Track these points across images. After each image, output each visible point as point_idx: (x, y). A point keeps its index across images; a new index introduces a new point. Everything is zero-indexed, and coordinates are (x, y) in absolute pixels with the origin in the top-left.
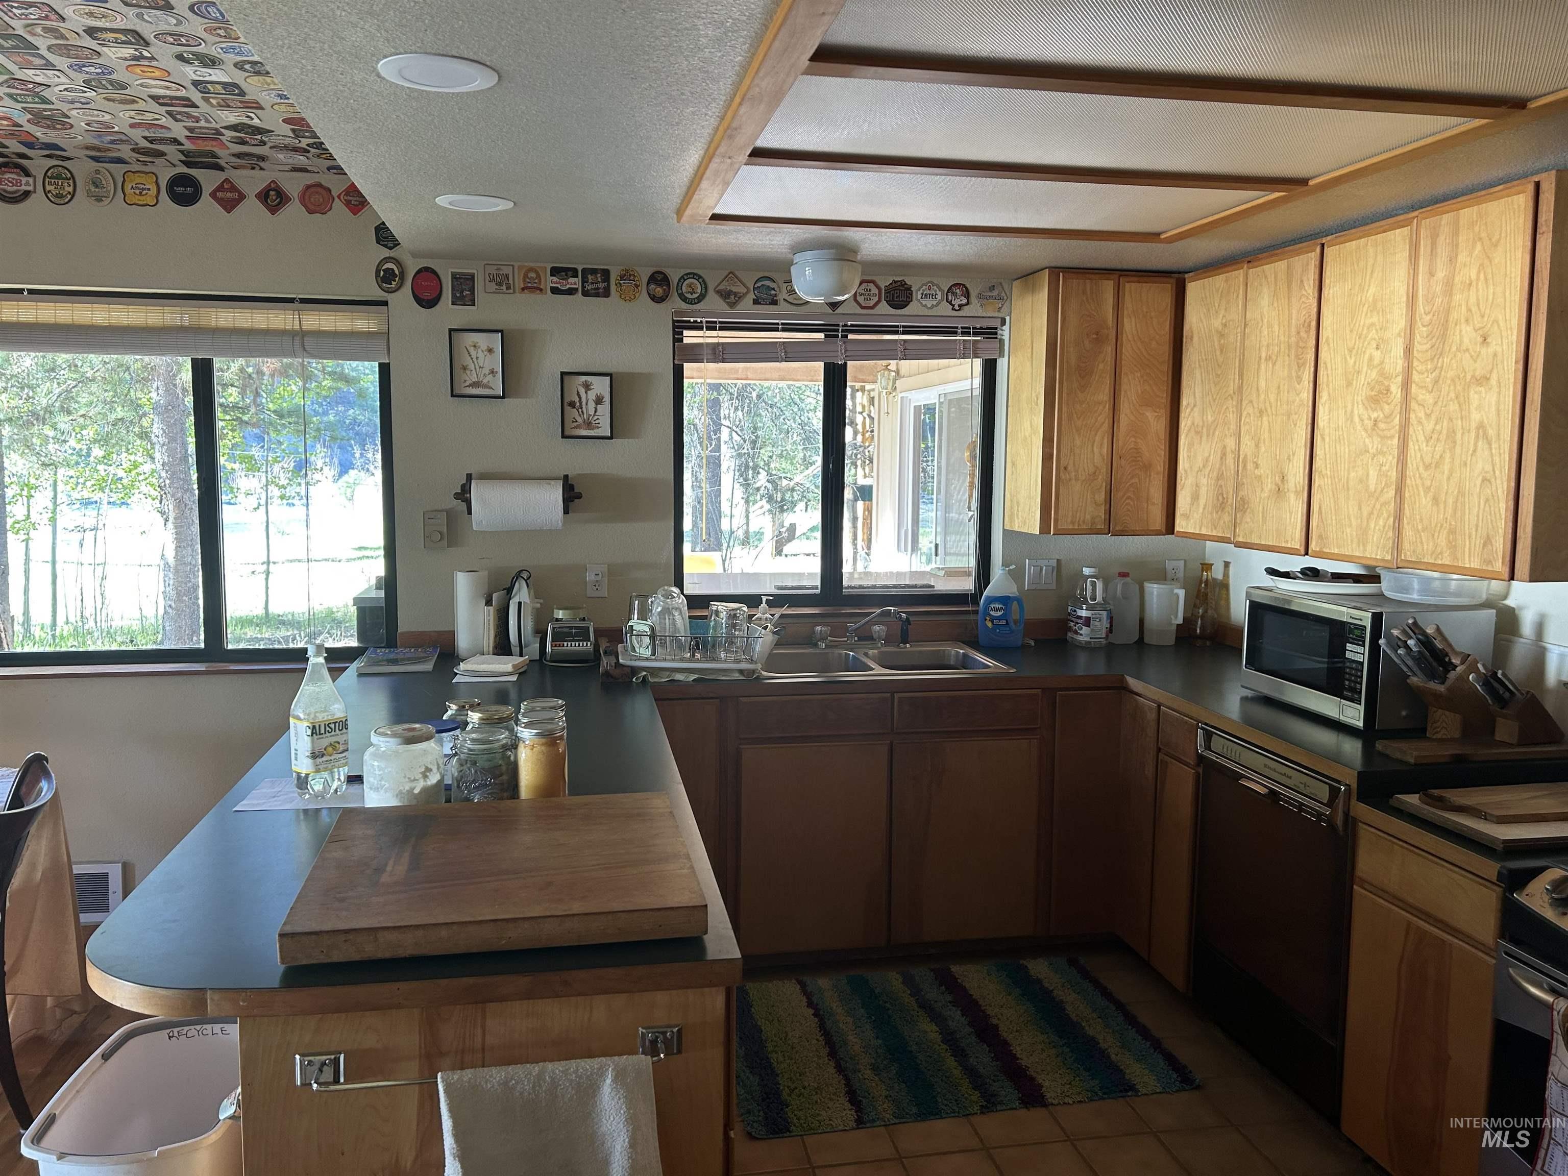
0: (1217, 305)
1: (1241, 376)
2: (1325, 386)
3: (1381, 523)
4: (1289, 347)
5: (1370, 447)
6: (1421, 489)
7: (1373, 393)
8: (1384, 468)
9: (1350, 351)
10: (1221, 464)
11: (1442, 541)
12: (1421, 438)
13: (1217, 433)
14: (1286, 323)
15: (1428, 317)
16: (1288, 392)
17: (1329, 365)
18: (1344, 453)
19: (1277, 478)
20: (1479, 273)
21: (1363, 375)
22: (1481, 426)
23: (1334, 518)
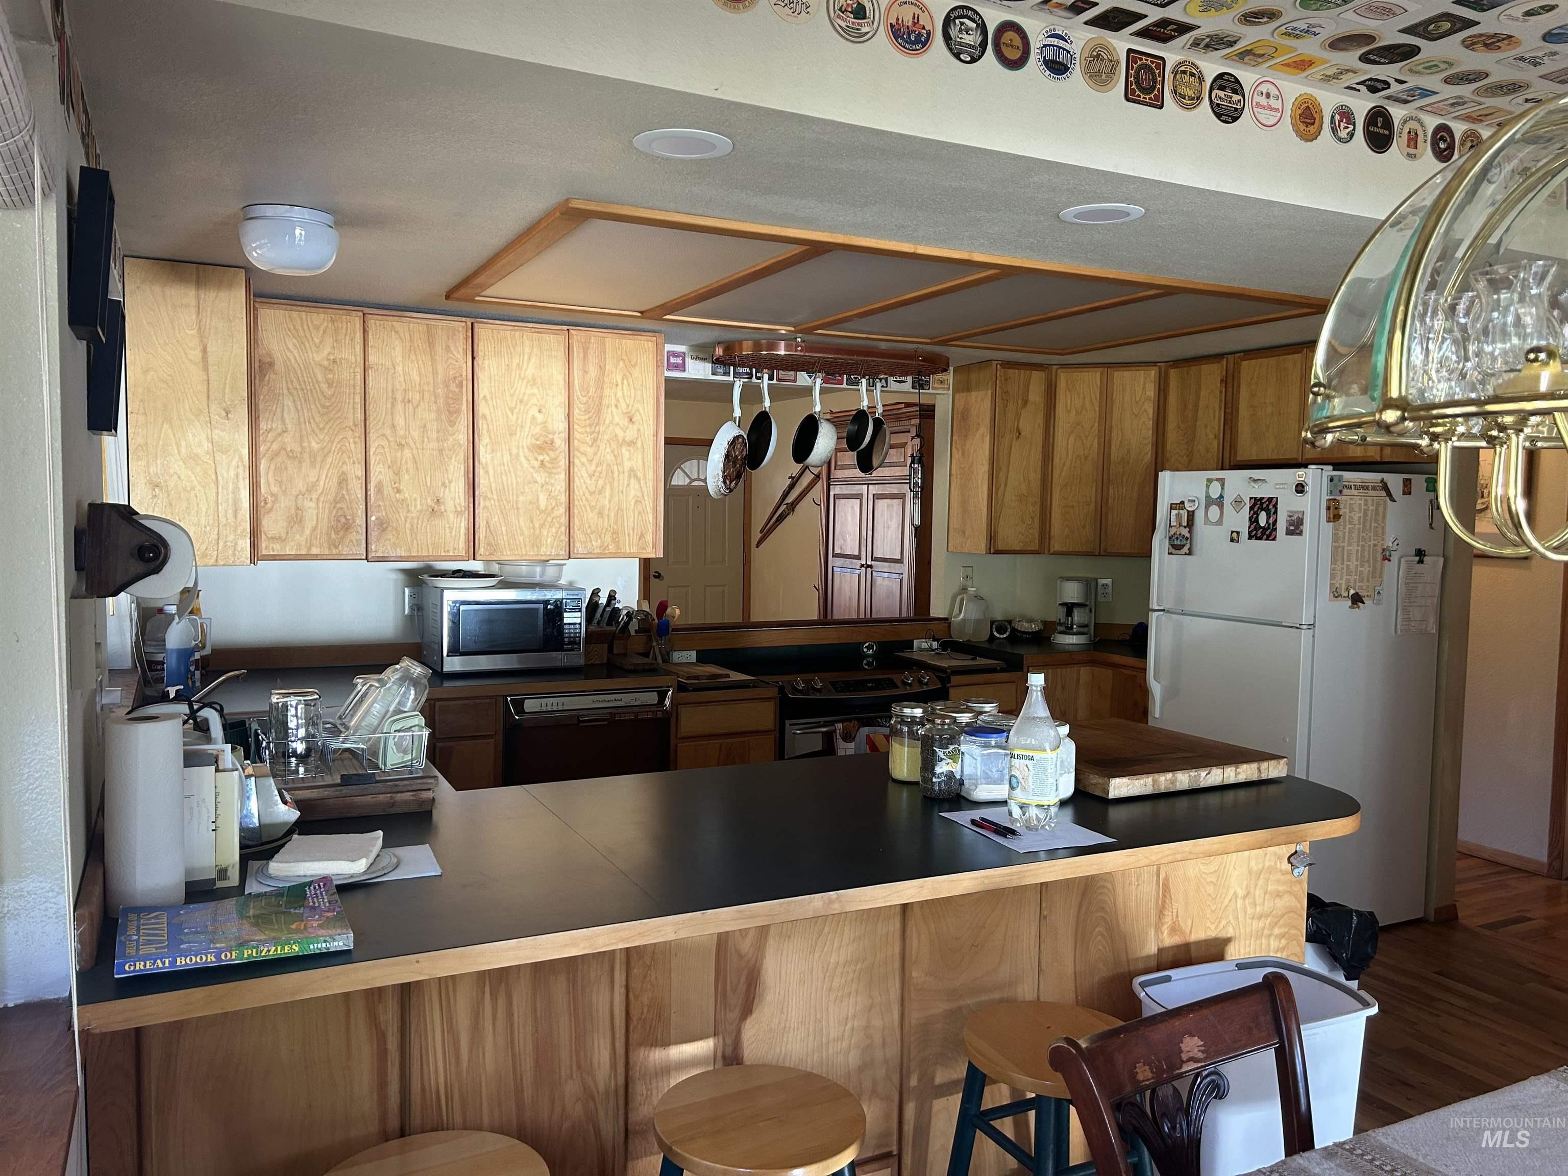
0: (317, 340)
1: (365, 411)
2: (485, 432)
3: (554, 530)
4: (436, 396)
5: (538, 479)
7: (538, 442)
8: (553, 494)
9: (512, 410)
10: (339, 488)
11: (608, 538)
12: (585, 475)
13: (329, 460)
14: (430, 375)
15: (585, 399)
16: (438, 432)
17: (488, 417)
18: (512, 484)
19: (429, 500)
20: (623, 379)
21: (527, 429)
22: (631, 470)
23: (504, 529)
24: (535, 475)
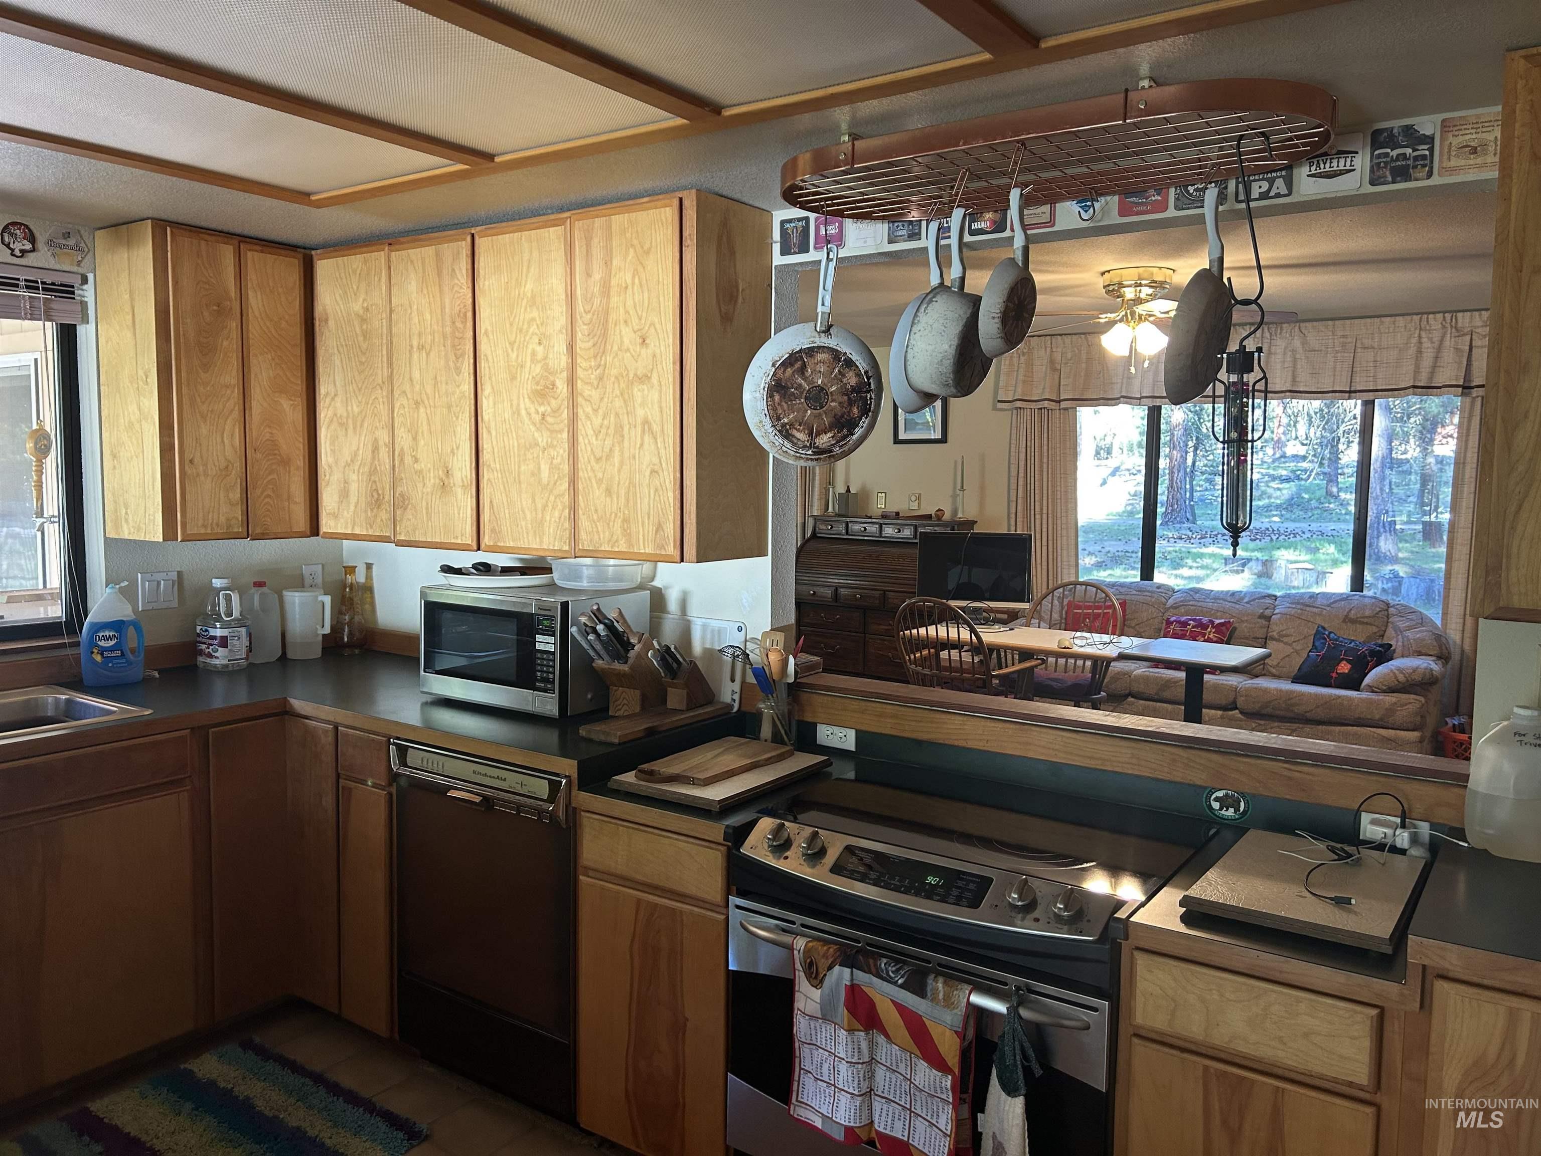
0: (355, 287)
1: (390, 364)
2: (487, 377)
3: (557, 514)
4: (444, 337)
5: (540, 440)
6: (594, 481)
7: (539, 388)
8: (555, 461)
9: (512, 344)
10: (374, 458)
11: (618, 530)
12: (590, 432)
13: (366, 425)
14: (439, 311)
15: (589, 316)
16: (447, 384)
17: (490, 358)
18: (513, 446)
19: (440, 472)
20: (633, 277)
21: (527, 370)
22: (646, 422)
23: (507, 511)
24: (536, 434)
